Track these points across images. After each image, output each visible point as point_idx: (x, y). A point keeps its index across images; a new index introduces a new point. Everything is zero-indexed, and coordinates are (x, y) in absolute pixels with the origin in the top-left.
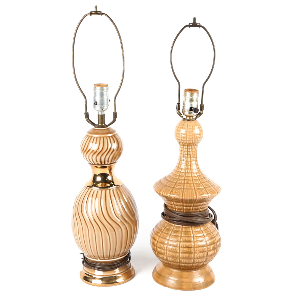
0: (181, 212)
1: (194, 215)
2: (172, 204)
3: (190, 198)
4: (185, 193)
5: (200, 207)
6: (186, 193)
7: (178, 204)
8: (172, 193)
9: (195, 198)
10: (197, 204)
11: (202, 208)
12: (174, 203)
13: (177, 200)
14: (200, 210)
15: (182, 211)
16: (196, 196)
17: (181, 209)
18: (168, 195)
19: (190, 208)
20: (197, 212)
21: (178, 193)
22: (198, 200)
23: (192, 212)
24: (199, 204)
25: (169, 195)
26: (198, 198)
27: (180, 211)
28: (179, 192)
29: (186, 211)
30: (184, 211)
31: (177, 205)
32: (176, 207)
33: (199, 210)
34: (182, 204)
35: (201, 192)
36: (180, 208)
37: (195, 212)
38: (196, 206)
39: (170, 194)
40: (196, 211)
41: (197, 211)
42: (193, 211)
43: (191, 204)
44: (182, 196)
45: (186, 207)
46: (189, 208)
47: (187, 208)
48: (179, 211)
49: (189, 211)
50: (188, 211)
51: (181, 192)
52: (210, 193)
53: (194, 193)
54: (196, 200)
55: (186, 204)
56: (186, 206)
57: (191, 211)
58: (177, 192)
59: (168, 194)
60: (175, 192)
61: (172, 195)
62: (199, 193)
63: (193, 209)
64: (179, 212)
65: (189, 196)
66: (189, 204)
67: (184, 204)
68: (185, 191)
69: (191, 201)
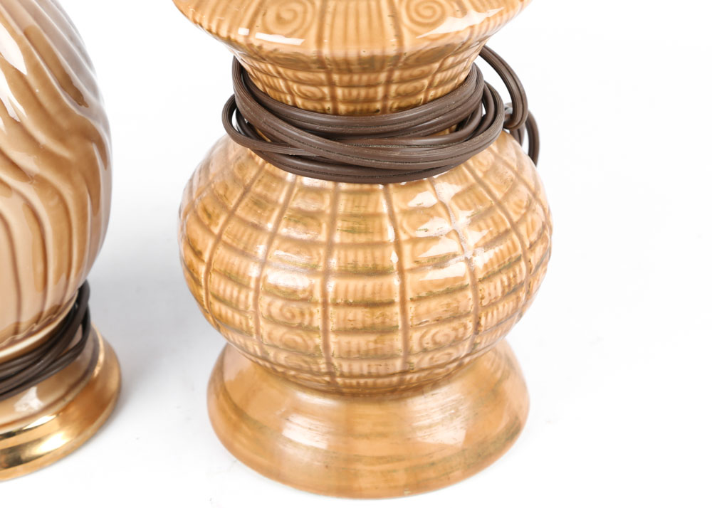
0: (324, 112)
1: (395, 127)
2: (268, 74)
3: (365, 53)
4: (332, 26)
5: (426, 82)
6: (339, 22)
7: (302, 75)
8: (259, 22)
9: (391, 51)
10: (407, 73)
11: (442, 83)
12: (281, 70)
13: (293, 61)
14: (432, 93)
15: (328, 105)
16: (399, 36)
17: (322, 99)
18: (241, 33)
19: (372, 91)
20: (416, 106)
21: (295, 25)
22: (414, 58)
23: (384, 110)
24: (416, 71)
25: (247, 37)
26: (410, 46)
27: (318, 106)
28: (299, 20)
29: (351, 108)
30: (342, 108)
31: (300, 82)
32: (295, 87)
33: (422, 97)
34: (323, 76)
35: (428, 13)
36: (314, 95)
37: (400, 109)
38: (402, 81)
39: (251, 26)
40: (404, 103)
41: (413, 101)
42: (390, 103)
43: (373, 76)
44: (320, 41)
45: (346, 91)
46: (363, 92)
47: (355, 92)
48: (310, 105)
49: (365, 106)
50: (359, 107)
51: (309, 17)
52: (478, 10)
53: (388, 22)
54: (398, 57)
55: (346, 78)
56: (350, 86)
57: (378, 106)
58: (287, 15)
59: (239, 25)
60: (279, 19)
61: (260, 38)
62: (412, 20)
63: (386, 97)
64: (315, 111)
65: (358, 41)
66: (365, 78)
67: (336, 77)
68: (335, 10)
69: (370, 64)
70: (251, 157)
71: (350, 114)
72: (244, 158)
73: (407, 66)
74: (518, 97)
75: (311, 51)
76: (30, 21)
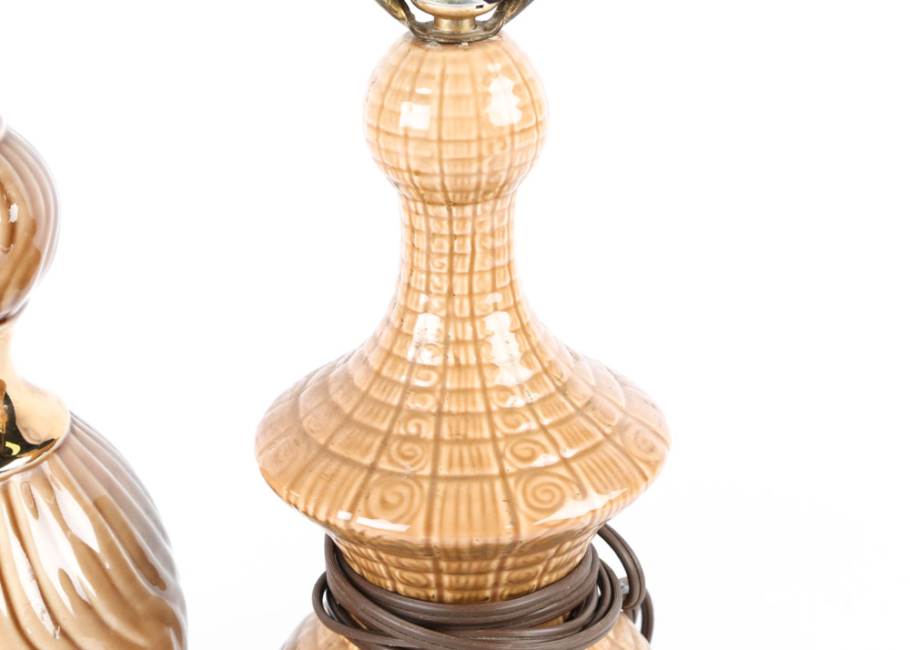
0: (428, 600)
1: (506, 617)
2: (367, 558)
3: (478, 542)
4: (442, 512)
5: (540, 568)
6: (450, 507)
7: (405, 561)
8: (361, 505)
9: (507, 539)
10: (521, 560)
11: (557, 568)
12: (383, 555)
13: (399, 549)
14: (546, 579)
15: (433, 593)
16: (515, 524)
17: (427, 586)
18: (342, 516)
19: (481, 578)
20: (528, 593)
21: (401, 510)
22: (530, 545)
23: (494, 598)
24: (531, 558)
25: (347, 522)
26: (526, 534)
27: (422, 593)
28: (405, 505)
29: (458, 596)
30: (448, 595)
31: (402, 568)
32: (397, 573)
33: (535, 583)
34: (429, 563)
35: (546, 497)
36: (418, 582)
37: (512, 597)
38: (515, 568)
39: (352, 510)
40: (515, 590)
41: (525, 587)
42: (500, 590)
43: (484, 564)
44: (428, 528)
45: (454, 578)
46: (472, 580)
47: (463, 580)
48: (412, 592)
49: (474, 594)
50: (466, 595)
51: (417, 501)
52: (598, 491)
53: (503, 507)
54: (514, 544)
55: (454, 566)
56: (458, 573)
57: (488, 593)
58: (392, 499)
59: (339, 508)
60: (384, 503)
61: (362, 523)
62: (529, 506)
63: (496, 584)
64: (417, 598)
65: (471, 528)
66: (475, 565)
67: (443, 565)
68: (445, 493)
69: (481, 552)
70: (343, 644)
71: (456, 602)
72: (335, 645)
73: (521, 553)
74: (635, 575)
75: (419, 538)
76: (103, 492)
